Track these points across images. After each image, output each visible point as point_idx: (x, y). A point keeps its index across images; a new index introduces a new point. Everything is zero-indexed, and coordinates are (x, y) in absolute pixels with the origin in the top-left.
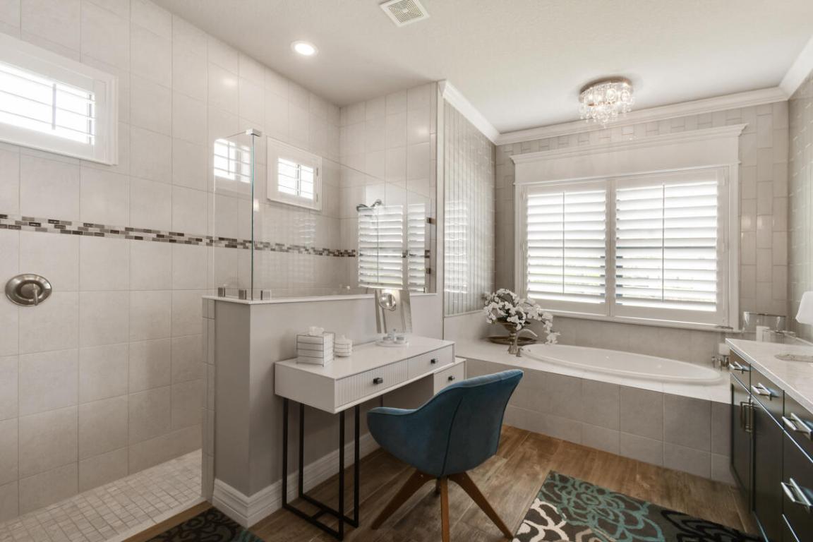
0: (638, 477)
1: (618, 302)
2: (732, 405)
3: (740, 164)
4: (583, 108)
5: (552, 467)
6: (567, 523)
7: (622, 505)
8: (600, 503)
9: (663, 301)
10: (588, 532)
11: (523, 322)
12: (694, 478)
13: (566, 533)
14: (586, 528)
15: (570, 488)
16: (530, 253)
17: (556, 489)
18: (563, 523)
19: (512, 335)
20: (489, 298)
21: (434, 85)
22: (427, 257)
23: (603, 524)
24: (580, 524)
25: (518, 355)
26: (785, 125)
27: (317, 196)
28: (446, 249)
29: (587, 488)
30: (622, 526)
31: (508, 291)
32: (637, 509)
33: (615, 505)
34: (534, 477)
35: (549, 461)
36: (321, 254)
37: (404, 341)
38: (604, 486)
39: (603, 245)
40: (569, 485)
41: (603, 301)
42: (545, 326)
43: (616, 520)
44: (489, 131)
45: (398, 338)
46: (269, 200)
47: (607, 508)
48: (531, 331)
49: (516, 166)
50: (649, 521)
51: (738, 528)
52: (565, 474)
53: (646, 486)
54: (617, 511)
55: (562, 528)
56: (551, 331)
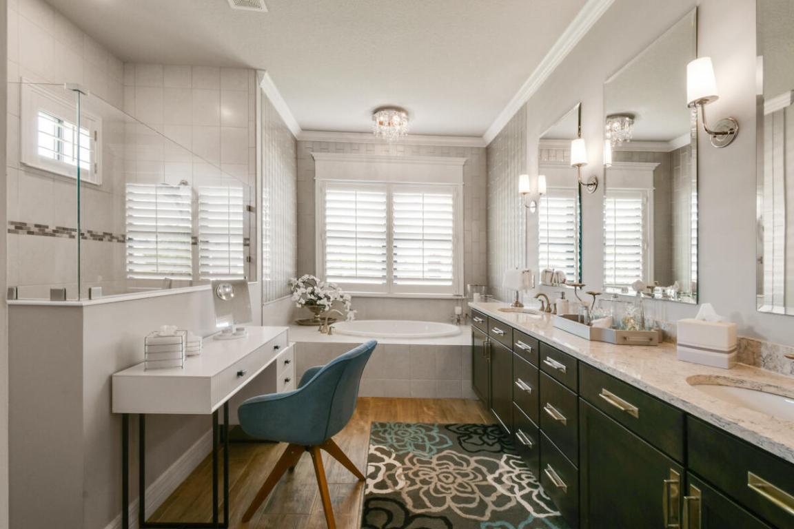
0: (425, 409)
1: (395, 282)
2: (473, 347)
3: (464, 185)
4: (375, 125)
5: (371, 419)
6: (396, 455)
7: (424, 431)
8: (411, 433)
9: (424, 279)
10: (411, 455)
11: (330, 303)
12: (454, 400)
13: (399, 461)
14: (408, 453)
15: (389, 430)
16: (329, 242)
17: (381, 434)
18: (394, 455)
19: (316, 316)
20: (295, 284)
21: (253, 72)
22: (245, 245)
23: (417, 447)
24: (404, 452)
25: (330, 333)
26: (485, 163)
27: (96, 165)
28: (264, 237)
29: (399, 426)
30: (428, 444)
31: (312, 277)
32: (431, 430)
33: (420, 432)
34: (362, 431)
35: (367, 415)
36: (101, 239)
37: (244, 332)
38: (409, 421)
39: (385, 237)
40: (387, 428)
41: (385, 282)
42: (345, 306)
43: (424, 441)
44: (293, 127)
45: (237, 330)
46: (24, 165)
47: (415, 435)
48: (336, 310)
49: (316, 162)
50: (441, 435)
51: (482, 423)
52: (383, 421)
53: (431, 413)
54: (422, 435)
55: (395, 459)
56: (350, 310)
